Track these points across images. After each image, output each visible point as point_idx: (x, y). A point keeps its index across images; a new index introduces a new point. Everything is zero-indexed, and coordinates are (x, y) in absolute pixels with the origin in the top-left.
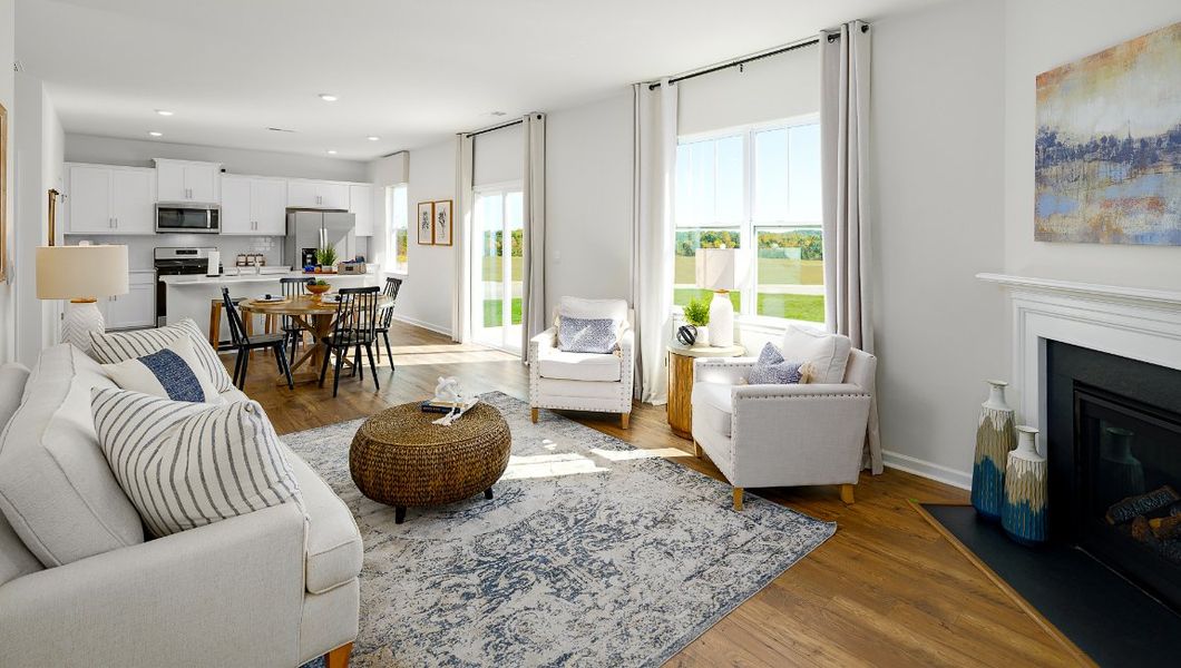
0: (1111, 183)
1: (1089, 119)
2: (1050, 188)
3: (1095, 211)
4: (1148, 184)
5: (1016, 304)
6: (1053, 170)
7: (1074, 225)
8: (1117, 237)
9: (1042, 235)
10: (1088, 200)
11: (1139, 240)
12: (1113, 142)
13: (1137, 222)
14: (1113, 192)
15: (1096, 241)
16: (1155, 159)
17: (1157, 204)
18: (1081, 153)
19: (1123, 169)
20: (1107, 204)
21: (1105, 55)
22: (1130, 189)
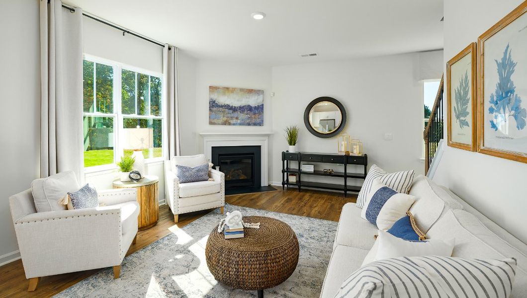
0: (228, 113)
1: (223, 100)
2: (213, 113)
3: (225, 119)
4: (235, 114)
5: (205, 140)
6: (215, 109)
7: (220, 121)
8: (230, 124)
9: (211, 123)
10: (224, 116)
11: (234, 124)
12: (229, 106)
13: (234, 121)
14: (229, 115)
15: (225, 125)
16: (237, 111)
17: (237, 118)
18: (222, 106)
19: (231, 111)
20: (228, 117)
21: (228, 88)
22: (232, 115)
